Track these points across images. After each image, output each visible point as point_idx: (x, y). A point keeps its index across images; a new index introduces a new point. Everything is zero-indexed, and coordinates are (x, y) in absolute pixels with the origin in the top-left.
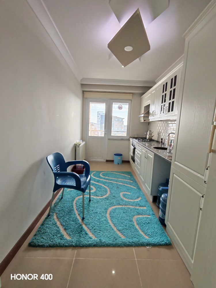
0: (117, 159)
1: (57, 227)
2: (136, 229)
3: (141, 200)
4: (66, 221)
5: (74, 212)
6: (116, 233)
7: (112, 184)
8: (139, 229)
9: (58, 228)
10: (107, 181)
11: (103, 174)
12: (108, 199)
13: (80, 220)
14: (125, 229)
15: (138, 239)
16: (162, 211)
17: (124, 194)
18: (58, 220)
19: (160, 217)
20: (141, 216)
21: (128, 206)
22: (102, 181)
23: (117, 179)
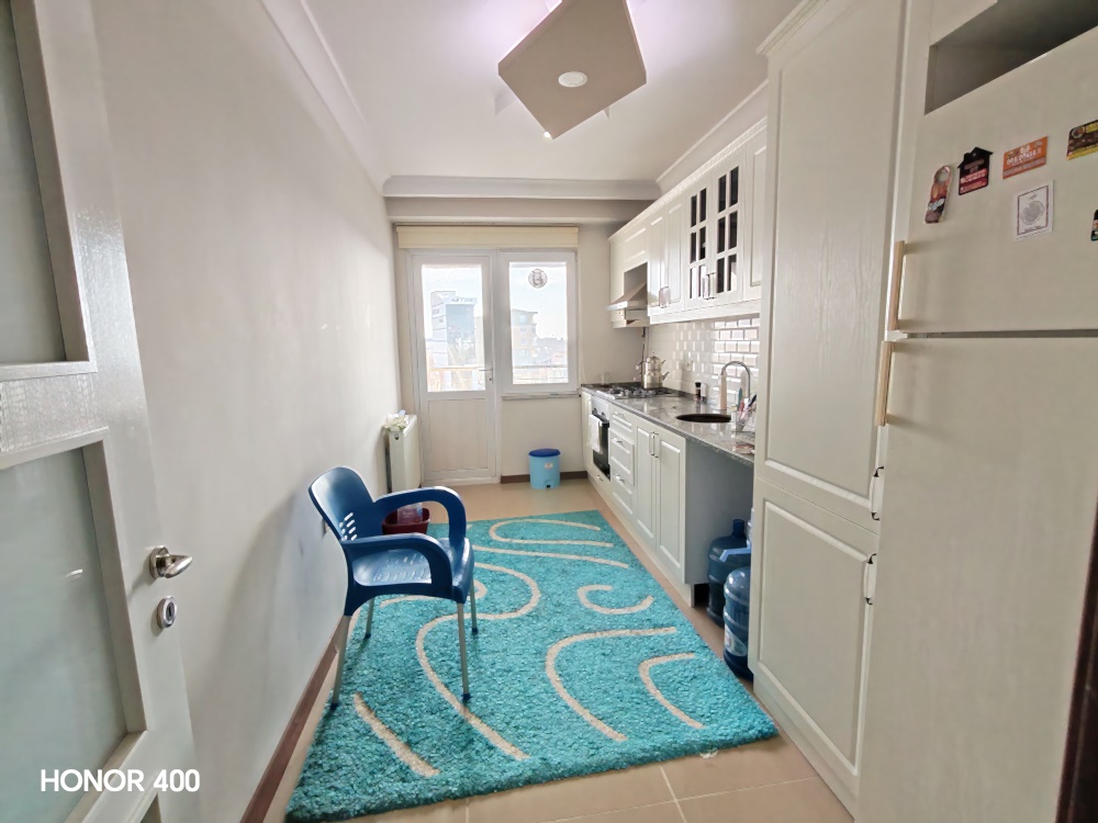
0: (541, 470)
1: (377, 742)
2: (657, 704)
3: (653, 604)
4: (404, 717)
5: (427, 679)
6: (594, 729)
7: (542, 561)
8: (666, 704)
9: (382, 743)
10: (522, 553)
11: (499, 529)
12: (537, 618)
13: (457, 706)
14: (622, 709)
15: (671, 736)
16: (734, 630)
17: (590, 592)
18: (372, 715)
19: (730, 650)
20: (663, 660)
21: (614, 633)
22: (504, 554)
23: (555, 542)
